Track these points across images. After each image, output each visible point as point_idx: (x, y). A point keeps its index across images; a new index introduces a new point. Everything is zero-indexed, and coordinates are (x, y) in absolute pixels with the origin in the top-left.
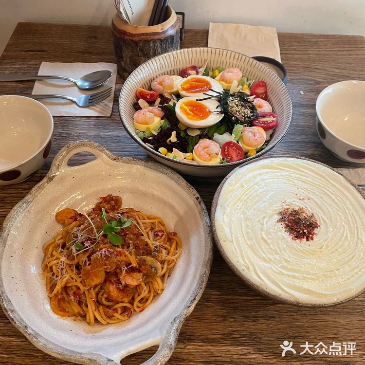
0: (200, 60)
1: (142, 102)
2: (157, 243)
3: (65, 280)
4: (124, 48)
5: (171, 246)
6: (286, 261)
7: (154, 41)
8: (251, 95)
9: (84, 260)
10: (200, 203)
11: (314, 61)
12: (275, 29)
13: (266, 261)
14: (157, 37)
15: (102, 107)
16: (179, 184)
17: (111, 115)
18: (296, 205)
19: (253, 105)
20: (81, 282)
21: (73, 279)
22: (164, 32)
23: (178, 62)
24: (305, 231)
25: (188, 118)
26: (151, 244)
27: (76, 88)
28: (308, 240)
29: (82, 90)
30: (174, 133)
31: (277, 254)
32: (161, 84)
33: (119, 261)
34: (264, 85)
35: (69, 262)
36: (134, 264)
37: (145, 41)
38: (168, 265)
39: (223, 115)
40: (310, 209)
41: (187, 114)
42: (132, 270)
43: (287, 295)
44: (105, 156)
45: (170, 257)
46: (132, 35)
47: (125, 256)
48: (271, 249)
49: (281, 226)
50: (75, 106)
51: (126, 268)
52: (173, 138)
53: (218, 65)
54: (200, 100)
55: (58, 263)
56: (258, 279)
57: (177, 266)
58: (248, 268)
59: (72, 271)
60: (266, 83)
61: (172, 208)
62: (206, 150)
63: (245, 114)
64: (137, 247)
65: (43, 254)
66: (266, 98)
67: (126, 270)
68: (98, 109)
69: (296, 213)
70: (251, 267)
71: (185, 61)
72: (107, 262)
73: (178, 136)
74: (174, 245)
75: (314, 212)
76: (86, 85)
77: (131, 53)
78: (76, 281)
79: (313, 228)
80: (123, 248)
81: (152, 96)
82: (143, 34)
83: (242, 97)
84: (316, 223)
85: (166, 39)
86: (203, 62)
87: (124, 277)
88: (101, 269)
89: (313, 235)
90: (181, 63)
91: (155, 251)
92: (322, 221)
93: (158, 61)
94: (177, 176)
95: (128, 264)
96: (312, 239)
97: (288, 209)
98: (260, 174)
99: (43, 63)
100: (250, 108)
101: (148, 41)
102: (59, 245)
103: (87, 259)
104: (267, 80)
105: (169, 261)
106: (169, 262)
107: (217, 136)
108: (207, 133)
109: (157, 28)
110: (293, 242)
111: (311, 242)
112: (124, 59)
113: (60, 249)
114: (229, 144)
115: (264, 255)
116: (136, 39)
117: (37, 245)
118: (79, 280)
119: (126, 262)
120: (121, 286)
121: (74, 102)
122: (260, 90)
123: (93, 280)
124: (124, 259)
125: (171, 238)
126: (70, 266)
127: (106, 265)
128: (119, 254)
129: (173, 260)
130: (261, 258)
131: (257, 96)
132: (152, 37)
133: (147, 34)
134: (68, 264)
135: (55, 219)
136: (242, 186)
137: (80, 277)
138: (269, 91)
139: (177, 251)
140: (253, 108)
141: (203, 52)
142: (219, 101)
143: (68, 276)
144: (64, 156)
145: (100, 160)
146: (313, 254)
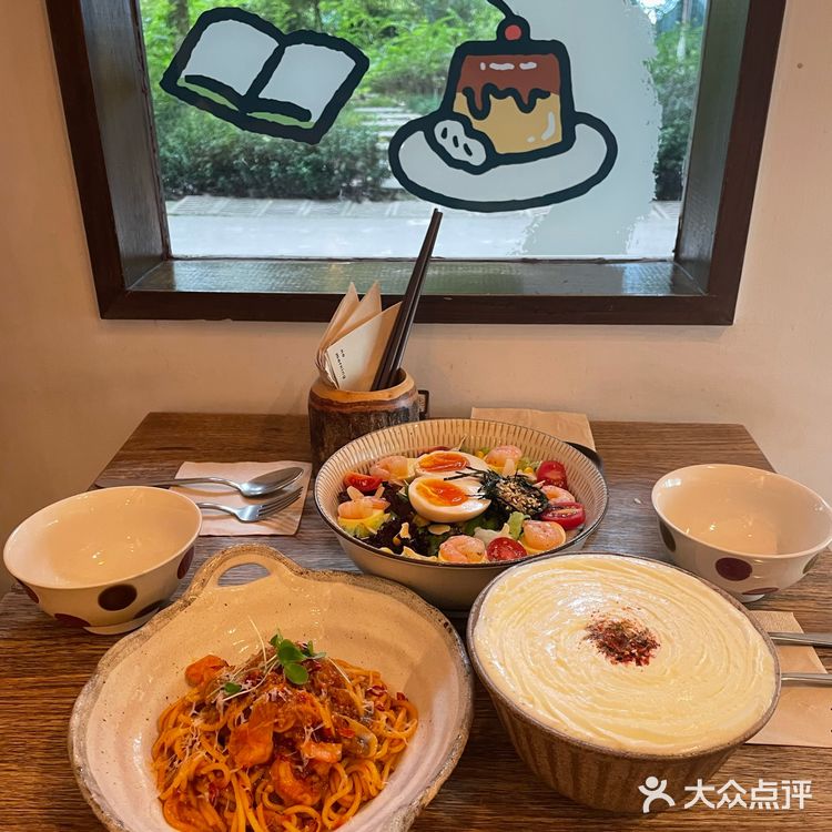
0: (452, 436)
1: (351, 490)
2: (371, 703)
3: (196, 760)
4: (328, 427)
5: (397, 716)
6: (601, 692)
7: (377, 414)
8: (538, 481)
9: (237, 717)
10: (450, 631)
11: (657, 459)
12: (585, 416)
13: (563, 691)
14: (382, 408)
15: (280, 522)
16: (413, 608)
17: (297, 532)
18: (617, 617)
19: (542, 494)
20: (226, 763)
21: (211, 758)
22: (393, 401)
23: (416, 441)
24: (634, 651)
25: (430, 502)
26: (359, 704)
27: (238, 497)
28: (639, 663)
29: (249, 497)
30: (405, 526)
31: (585, 683)
32: (386, 468)
33: (300, 712)
34: (560, 468)
35: (208, 727)
36: (327, 724)
37: (362, 413)
38: (391, 746)
39: (490, 501)
40: (642, 620)
41: (428, 496)
42: (322, 736)
43: (603, 739)
44: (285, 568)
45: (396, 733)
46: (342, 405)
47: (313, 705)
48: (574, 676)
49: (592, 645)
50: (234, 520)
51: (312, 730)
52: (404, 532)
53: (483, 446)
54: (450, 479)
55: (185, 736)
56: (551, 718)
57: (407, 752)
58: (532, 702)
59: (211, 744)
60: (562, 466)
61: (400, 655)
62: (460, 548)
63: (528, 503)
64: (334, 700)
65: (157, 734)
66: (566, 487)
67: (312, 736)
68: (274, 524)
69: (618, 627)
70: (536, 700)
71: (426, 439)
72: (280, 711)
73: (412, 530)
74: (401, 715)
75: (648, 626)
76: (258, 490)
77: (339, 435)
78: (217, 761)
79: (648, 649)
80: (309, 691)
81: (370, 482)
82: (359, 403)
83: (521, 481)
84: (654, 642)
85: (397, 412)
86: (457, 440)
87: (309, 745)
88: (268, 724)
89: (648, 657)
90: (421, 443)
91: (367, 714)
92: (663, 639)
93: (381, 436)
94: (409, 594)
95: (316, 722)
96: (647, 662)
97: (602, 622)
98: (553, 576)
99: (186, 463)
100: (536, 496)
101: (367, 415)
102: (190, 705)
103: (242, 715)
104: (564, 461)
105: (393, 740)
106: (393, 742)
107: (479, 531)
108: (464, 526)
109: (382, 395)
110: (613, 667)
111: (644, 667)
112: (326, 446)
113: (193, 711)
114: (499, 541)
115: (561, 685)
116: (347, 411)
117: (148, 715)
118: (223, 759)
119: (314, 717)
120: (300, 768)
121: (234, 515)
122: (553, 475)
123: (251, 749)
124: (311, 709)
125: (397, 704)
126: (208, 735)
127: (276, 717)
128: (303, 700)
129: (401, 740)
130: (555, 689)
131: (549, 483)
132: (374, 408)
133: (366, 403)
134: (205, 733)
135: (184, 677)
136: (522, 591)
137: (226, 753)
138: (569, 477)
139: (408, 725)
140: (542, 498)
141: (457, 426)
142: (482, 483)
143: (202, 754)
144: (215, 568)
145: (277, 577)
146: (649, 684)
